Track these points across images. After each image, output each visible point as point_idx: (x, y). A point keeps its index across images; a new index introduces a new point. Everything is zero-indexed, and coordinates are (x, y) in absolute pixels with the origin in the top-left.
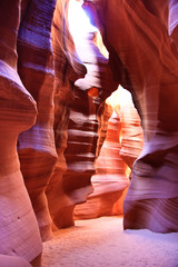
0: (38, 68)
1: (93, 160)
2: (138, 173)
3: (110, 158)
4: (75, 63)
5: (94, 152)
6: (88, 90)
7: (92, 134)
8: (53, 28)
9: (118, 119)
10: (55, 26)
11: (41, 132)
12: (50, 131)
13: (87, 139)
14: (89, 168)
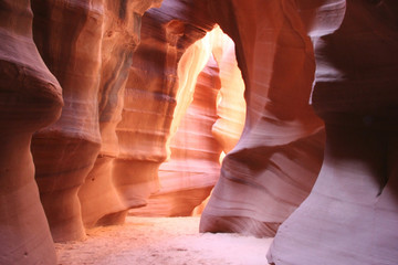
14: (157, 152)
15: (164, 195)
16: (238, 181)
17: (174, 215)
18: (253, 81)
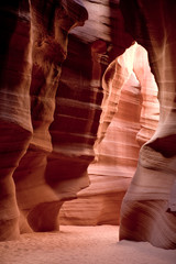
2: (144, 163)
3: (125, 144)
6: (91, 44)
7: (94, 106)
9: (139, 88)
11: (9, 96)
12: (24, 96)
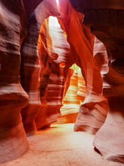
0: (31, 65)
1: (61, 100)
3: (72, 95)
4: (52, 53)
5: (62, 96)
7: (61, 86)
8: (40, 36)
9: (77, 74)
10: (41, 34)
13: (58, 89)
14: (59, 103)
15: (63, 116)
16: (85, 114)
17: (66, 123)
18: (88, 81)
